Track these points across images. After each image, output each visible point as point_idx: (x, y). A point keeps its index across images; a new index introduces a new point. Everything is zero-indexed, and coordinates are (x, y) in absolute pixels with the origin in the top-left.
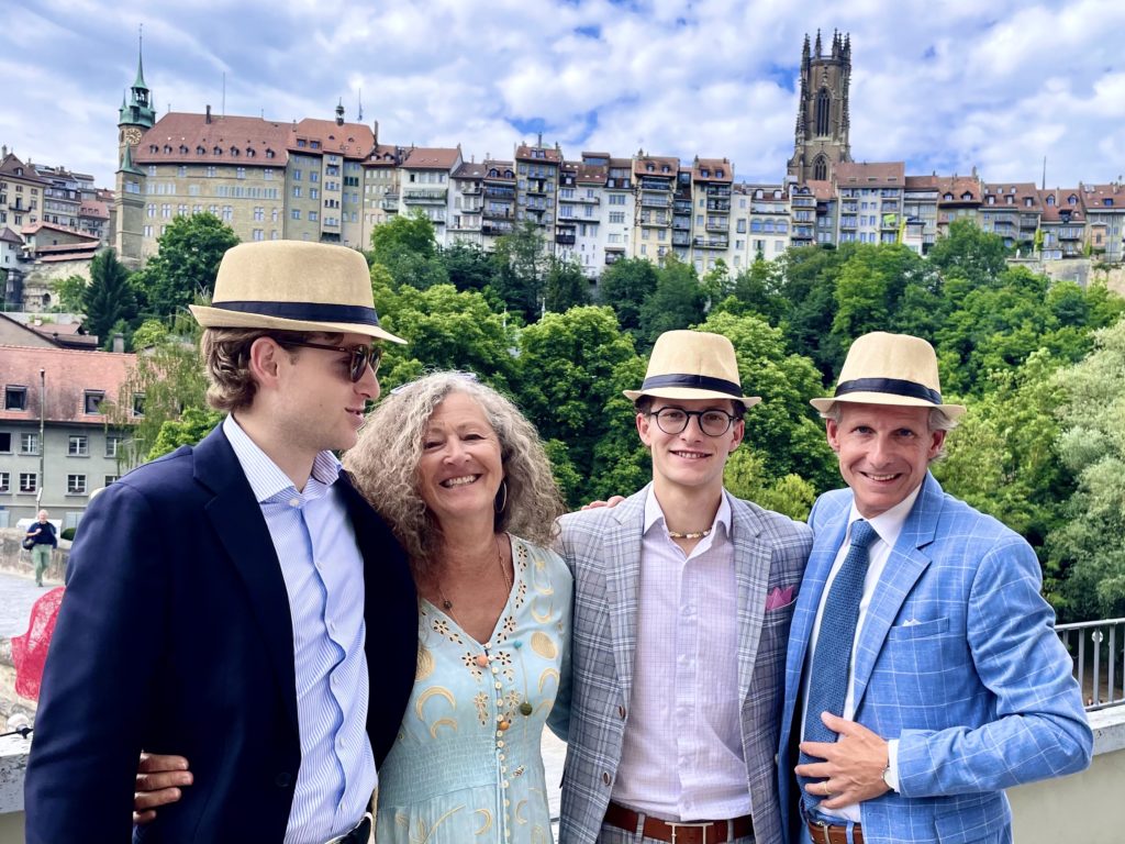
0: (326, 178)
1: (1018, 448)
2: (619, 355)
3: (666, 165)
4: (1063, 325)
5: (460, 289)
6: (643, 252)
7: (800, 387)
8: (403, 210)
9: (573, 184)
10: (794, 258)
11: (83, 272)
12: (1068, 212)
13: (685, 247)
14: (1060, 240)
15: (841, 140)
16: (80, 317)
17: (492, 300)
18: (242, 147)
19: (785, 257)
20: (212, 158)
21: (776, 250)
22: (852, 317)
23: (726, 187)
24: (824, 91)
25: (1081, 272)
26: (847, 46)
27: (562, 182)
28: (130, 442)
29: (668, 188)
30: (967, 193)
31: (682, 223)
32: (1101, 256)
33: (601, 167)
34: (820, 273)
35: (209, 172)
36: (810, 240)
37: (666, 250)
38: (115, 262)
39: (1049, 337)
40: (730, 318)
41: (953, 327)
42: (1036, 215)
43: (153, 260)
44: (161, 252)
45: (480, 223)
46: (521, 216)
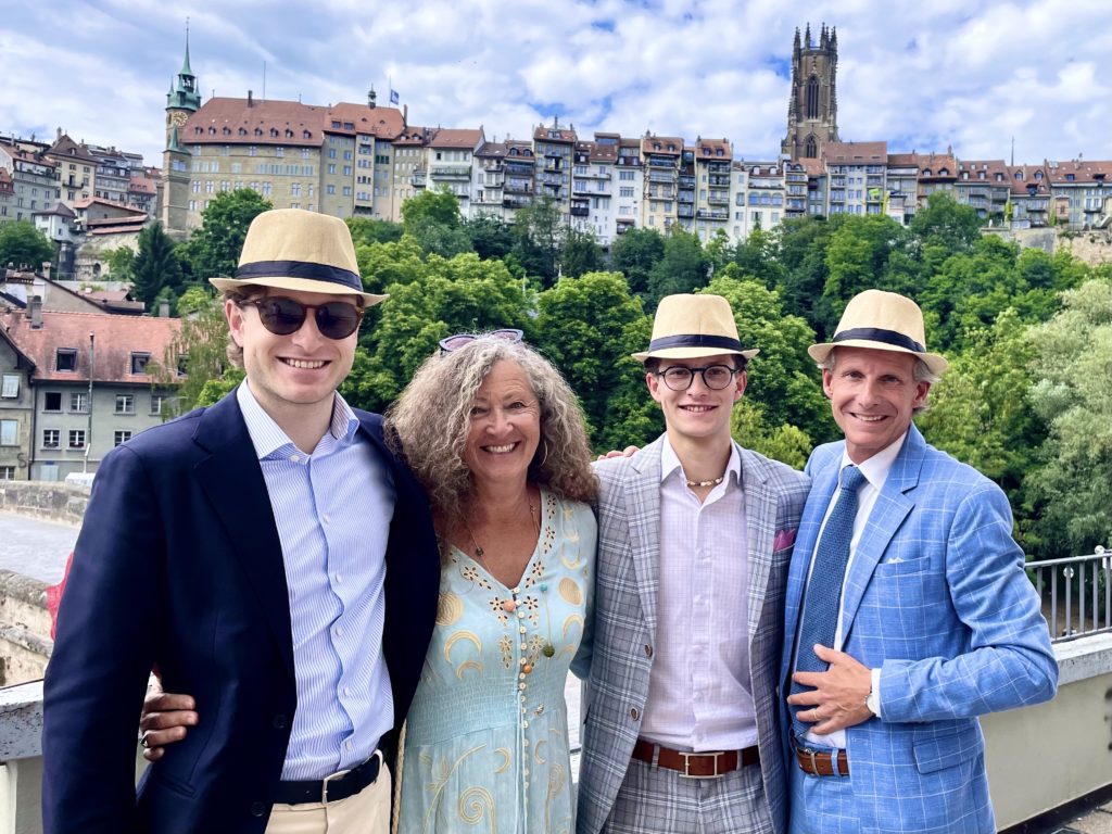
0: (359, 157)
1: (994, 399)
2: (628, 316)
3: (671, 144)
4: (1032, 288)
5: (483, 257)
6: (651, 223)
7: (795, 344)
8: (430, 185)
9: (587, 162)
10: (788, 227)
11: (132, 243)
12: (1035, 186)
13: (689, 218)
14: (1028, 211)
15: (829, 122)
16: (128, 285)
17: (513, 267)
18: (281, 129)
19: (780, 227)
20: (252, 138)
21: (772, 220)
22: (842, 281)
23: (726, 164)
24: (813, 78)
25: (1048, 240)
26: (834, 38)
27: (577, 160)
28: (174, 400)
29: (673, 165)
30: (944, 169)
31: (687, 197)
32: (1065, 226)
33: (612, 147)
34: (812, 241)
35: (250, 152)
36: (803, 211)
37: (672, 221)
38: (161, 234)
39: (1019, 299)
40: (732, 282)
41: (933, 290)
42: (1005, 189)
43: (198, 232)
44: (205, 225)
45: (502, 196)
46: (539, 190)
